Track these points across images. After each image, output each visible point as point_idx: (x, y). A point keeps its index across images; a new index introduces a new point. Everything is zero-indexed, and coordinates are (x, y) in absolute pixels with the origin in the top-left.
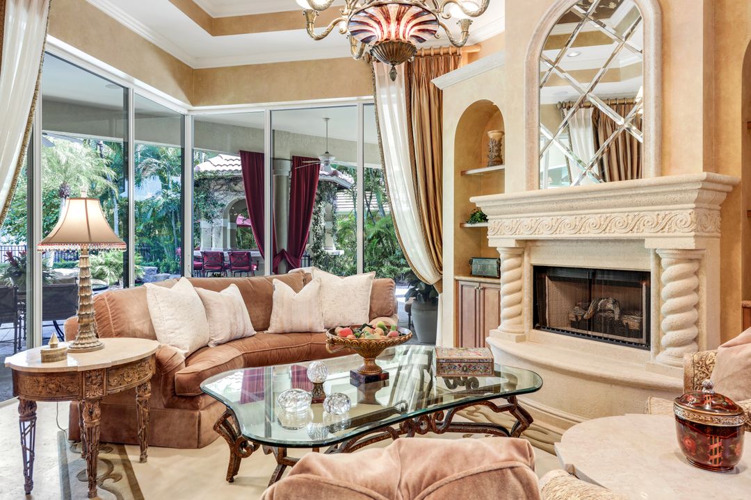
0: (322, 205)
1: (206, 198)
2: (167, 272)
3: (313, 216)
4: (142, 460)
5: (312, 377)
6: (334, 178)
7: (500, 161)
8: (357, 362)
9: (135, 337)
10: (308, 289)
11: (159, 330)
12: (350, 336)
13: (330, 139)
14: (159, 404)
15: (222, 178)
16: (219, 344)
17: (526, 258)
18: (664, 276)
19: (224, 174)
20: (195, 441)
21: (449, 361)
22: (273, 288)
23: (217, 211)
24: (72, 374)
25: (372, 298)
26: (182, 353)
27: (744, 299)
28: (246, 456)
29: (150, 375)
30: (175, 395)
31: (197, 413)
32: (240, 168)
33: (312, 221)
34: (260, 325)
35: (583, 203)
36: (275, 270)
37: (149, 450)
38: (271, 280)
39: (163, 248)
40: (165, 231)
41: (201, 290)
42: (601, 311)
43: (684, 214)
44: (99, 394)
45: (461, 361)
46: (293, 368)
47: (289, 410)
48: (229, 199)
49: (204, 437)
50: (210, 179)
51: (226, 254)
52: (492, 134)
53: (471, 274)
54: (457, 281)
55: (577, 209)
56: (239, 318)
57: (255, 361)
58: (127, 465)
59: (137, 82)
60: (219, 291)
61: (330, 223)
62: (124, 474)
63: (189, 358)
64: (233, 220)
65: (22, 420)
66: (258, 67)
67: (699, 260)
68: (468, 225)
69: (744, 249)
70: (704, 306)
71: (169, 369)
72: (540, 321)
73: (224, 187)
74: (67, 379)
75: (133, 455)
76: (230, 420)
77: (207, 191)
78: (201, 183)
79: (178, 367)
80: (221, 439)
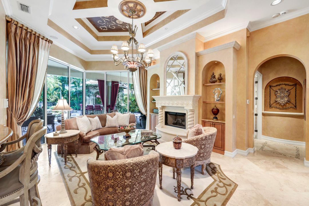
0: (120, 93)
1: (88, 91)
2: (76, 110)
3: (117, 96)
4: (76, 157)
5: (115, 137)
6: (123, 86)
7: (159, 88)
8: (125, 134)
9: (73, 129)
10: (115, 117)
11: (79, 128)
12: (123, 129)
13: (122, 77)
14: (80, 144)
15: (93, 86)
16: (94, 130)
17: (164, 110)
18: (188, 114)
19: (93, 85)
20: (88, 152)
21: (144, 133)
22: (106, 117)
23: (91, 94)
24: (61, 139)
25: (130, 119)
26: (85, 133)
27: (202, 119)
28: (100, 154)
29: (78, 138)
30: (83, 142)
31: (89, 146)
32: (98, 83)
33: (117, 97)
34: (103, 125)
35: (173, 99)
36: (107, 111)
37: (78, 155)
38: (106, 115)
39: (74, 103)
40: (75, 98)
41: (89, 118)
42: (178, 121)
43: (191, 102)
44: (67, 142)
45: (146, 133)
46: (112, 135)
47: (110, 144)
48: (94, 91)
49: (90, 151)
50: (89, 86)
51: (94, 106)
52: (158, 81)
53: (153, 113)
54: (150, 114)
55: (173, 100)
56: (98, 124)
57: (102, 134)
58: (73, 158)
59: (71, 65)
60: (93, 118)
61: (122, 97)
62: (72, 160)
63: (87, 134)
64: (96, 96)
65: (48, 149)
66: (103, 62)
67: (194, 111)
68: (153, 102)
69: (202, 109)
70: (194, 120)
71: (82, 137)
72: (166, 123)
73: (93, 88)
74: (60, 140)
75: (74, 156)
76: (97, 147)
77: (88, 89)
78: (87, 87)
79: (84, 136)
80: (95, 151)
